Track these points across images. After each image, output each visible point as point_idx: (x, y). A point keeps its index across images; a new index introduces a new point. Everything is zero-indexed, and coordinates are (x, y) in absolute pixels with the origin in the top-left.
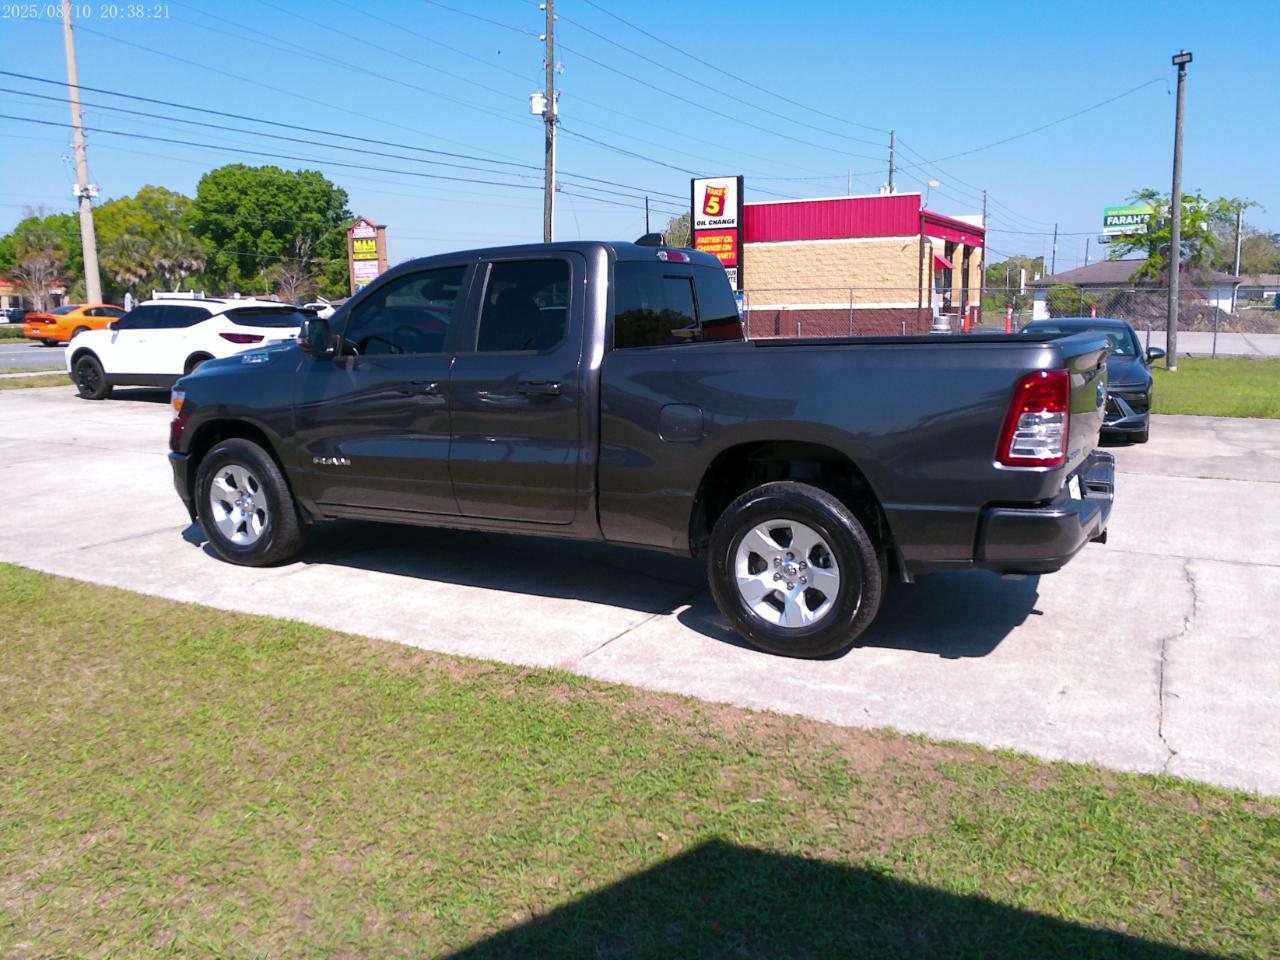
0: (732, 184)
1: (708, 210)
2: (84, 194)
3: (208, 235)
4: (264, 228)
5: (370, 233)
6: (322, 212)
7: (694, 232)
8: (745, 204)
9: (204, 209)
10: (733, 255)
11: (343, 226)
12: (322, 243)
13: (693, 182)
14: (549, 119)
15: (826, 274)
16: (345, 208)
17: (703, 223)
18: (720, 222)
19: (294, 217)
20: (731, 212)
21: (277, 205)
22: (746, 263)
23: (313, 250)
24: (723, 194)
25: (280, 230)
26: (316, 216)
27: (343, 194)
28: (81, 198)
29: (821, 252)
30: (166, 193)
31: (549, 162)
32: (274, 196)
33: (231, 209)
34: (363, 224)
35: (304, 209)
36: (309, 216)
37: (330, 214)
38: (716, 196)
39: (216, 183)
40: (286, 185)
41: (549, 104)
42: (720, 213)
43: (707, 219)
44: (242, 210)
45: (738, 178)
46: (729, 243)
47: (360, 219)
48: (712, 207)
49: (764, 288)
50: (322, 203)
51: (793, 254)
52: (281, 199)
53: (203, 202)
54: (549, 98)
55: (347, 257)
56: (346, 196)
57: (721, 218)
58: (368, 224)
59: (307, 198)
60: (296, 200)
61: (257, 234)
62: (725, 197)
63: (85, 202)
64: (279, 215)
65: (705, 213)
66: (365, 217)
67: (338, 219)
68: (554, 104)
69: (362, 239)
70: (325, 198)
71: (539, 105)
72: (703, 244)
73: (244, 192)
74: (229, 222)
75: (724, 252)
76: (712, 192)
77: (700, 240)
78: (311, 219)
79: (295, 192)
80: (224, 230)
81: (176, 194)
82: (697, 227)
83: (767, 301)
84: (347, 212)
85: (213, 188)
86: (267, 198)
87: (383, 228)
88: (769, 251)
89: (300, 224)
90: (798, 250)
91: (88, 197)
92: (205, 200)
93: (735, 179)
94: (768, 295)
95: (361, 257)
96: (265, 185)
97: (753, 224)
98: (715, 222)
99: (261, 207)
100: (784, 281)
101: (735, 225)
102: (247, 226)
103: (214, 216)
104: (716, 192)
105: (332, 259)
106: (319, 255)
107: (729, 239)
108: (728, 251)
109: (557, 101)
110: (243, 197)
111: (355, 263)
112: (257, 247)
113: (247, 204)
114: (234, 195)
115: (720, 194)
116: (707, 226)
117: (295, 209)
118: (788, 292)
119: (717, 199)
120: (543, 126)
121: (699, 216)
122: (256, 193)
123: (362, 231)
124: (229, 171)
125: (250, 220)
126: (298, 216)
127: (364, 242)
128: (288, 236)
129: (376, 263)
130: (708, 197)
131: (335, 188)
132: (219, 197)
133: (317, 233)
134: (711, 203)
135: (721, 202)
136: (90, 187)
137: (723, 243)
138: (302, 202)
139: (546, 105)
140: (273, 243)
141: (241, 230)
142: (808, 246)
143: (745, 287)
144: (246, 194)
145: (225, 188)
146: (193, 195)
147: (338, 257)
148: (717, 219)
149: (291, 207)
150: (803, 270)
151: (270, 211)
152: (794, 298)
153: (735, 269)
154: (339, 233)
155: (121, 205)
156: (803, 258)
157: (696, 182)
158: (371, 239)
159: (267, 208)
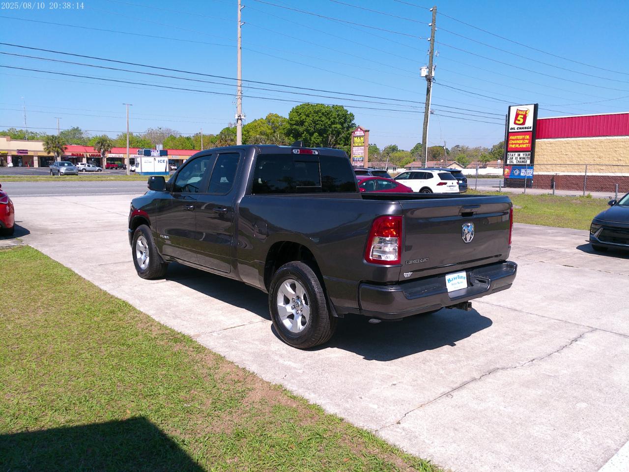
0: (532, 108)
1: (517, 122)
2: (239, 118)
3: (291, 135)
4: (315, 132)
5: (362, 133)
6: (342, 124)
7: (508, 133)
8: (538, 118)
9: (290, 124)
10: (529, 145)
11: (351, 130)
12: (340, 138)
13: (510, 108)
14: (429, 79)
15: (583, 156)
16: (353, 122)
17: (514, 129)
18: (523, 128)
19: (328, 127)
20: (530, 123)
21: (321, 121)
22: (537, 150)
23: (336, 141)
24: (526, 113)
25: (321, 133)
26: (339, 126)
27: (352, 116)
28: (238, 119)
29: (581, 144)
30: (278, 117)
31: (428, 99)
32: (320, 117)
33: (302, 123)
34: (359, 129)
35: (333, 123)
36: (335, 126)
37: (346, 125)
38: (522, 115)
39: (297, 112)
40: (326, 112)
41: (430, 72)
42: (524, 123)
43: (516, 126)
44: (306, 124)
45: (535, 105)
46: (527, 139)
47: (359, 127)
48: (519, 120)
49: (546, 163)
50: (342, 120)
51: (564, 145)
52: (323, 119)
53: (291, 121)
54: (430, 69)
55: (350, 145)
56: (353, 117)
57: (524, 126)
58: (361, 129)
59: (335, 118)
60: (329, 119)
61: (311, 134)
62: (527, 115)
63: (239, 121)
64: (322, 126)
65: (515, 123)
66: (361, 127)
67: (349, 127)
68: (433, 71)
69: (358, 136)
70: (343, 118)
71: (424, 72)
72: (513, 140)
73: (308, 116)
74: (301, 129)
75: (524, 144)
76: (520, 113)
77: (511, 137)
78: (336, 128)
79: (329, 115)
80: (298, 133)
81: (282, 117)
82: (510, 131)
83: (547, 170)
84: (353, 124)
85: (295, 114)
86: (317, 118)
87: (368, 131)
88: (551, 144)
89: (331, 130)
90: (567, 143)
91: (241, 119)
92: (291, 119)
93: (533, 106)
94: (548, 167)
95: (357, 145)
96: (317, 112)
97: (541, 129)
98: (520, 128)
99: (314, 122)
100: (558, 159)
101: (531, 130)
102: (307, 131)
103: (295, 126)
104: (522, 113)
105: (344, 146)
106: (339, 144)
107: (528, 137)
108: (526, 143)
109: (434, 70)
110: (307, 118)
111: (354, 148)
112: (311, 140)
113: (309, 120)
114: (304, 117)
115: (524, 114)
116: (516, 130)
117: (329, 123)
118: (560, 166)
119: (522, 116)
120: (426, 82)
121: (512, 125)
122: (313, 116)
123: (358, 133)
124: (302, 107)
125: (309, 128)
126: (330, 126)
127: (359, 138)
128: (325, 135)
129: (363, 148)
130: (517, 115)
131: (349, 113)
132: (297, 119)
133: (339, 133)
134: (519, 118)
135: (525, 118)
136: (241, 115)
137: (524, 139)
138: (332, 120)
139: (429, 72)
140: (318, 138)
141: (305, 133)
142: (574, 141)
143: (535, 162)
144: (309, 117)
145: (300, 114)
146: (288, 117)
147: (347, 145)
148: (522, 126)
149: (327, 122)
150: (569, 153)
151: (318, 124)
152: (564, 169)
153: (530, 153)
154: (349, 134)
155: (259, 122)
156: (570, 147)
157: (511, 107)
158: (362, 136)
159: (317, 123)
